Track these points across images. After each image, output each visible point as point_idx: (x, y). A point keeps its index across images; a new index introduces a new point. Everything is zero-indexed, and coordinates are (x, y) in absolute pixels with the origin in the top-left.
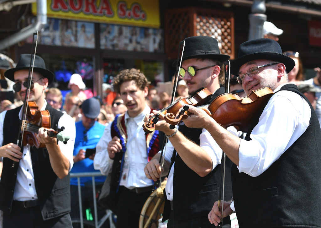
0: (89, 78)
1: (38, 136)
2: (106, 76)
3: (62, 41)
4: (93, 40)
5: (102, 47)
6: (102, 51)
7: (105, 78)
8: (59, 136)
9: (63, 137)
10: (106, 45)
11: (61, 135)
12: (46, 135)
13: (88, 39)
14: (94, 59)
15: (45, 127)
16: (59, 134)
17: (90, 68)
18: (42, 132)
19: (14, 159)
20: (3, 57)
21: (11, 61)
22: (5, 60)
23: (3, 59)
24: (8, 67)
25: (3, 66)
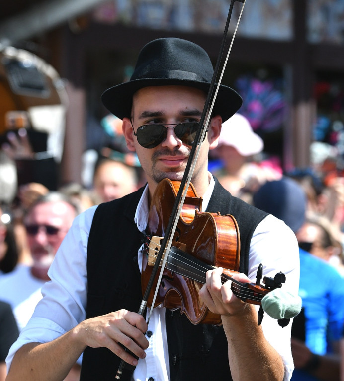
0: (272, 126)
1: (202, 291)
2: (323, 122)
3: (198, 17)
4: (287, 16)
5: (314, 37)
6: (313, 49)
7: (318, 129)
8: (269, 301)
9: (281, 308)
10: (323, 31)
11: (275, 300)
12: (229, 295)
13: (271, 13)
14: (289, 73)
15: (225, 266)
16: (270, 296)
17: (275, 99)
18: (217, 284)
19: (124, 356)
20: (27, 59)
21: (50, 71)
22: (34, 70)
23: (26, 66)
24: (40, 88)
25: (25, 86)
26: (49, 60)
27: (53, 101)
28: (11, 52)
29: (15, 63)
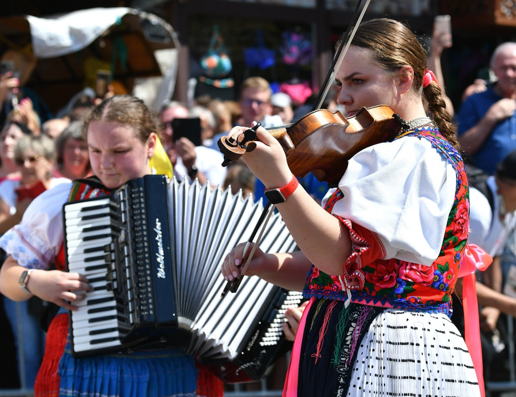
6: (329, 13)
14: (314, 27)
17: (306, 44)
20: (154, 19)
21: (168, 27)
22: (159, 26)
23: (154, 24)
24: (163, 38)
25: (154, 36)
26: (168, 20)
27: (170, 46)
28: (143, 15)
29: (147, 22)
